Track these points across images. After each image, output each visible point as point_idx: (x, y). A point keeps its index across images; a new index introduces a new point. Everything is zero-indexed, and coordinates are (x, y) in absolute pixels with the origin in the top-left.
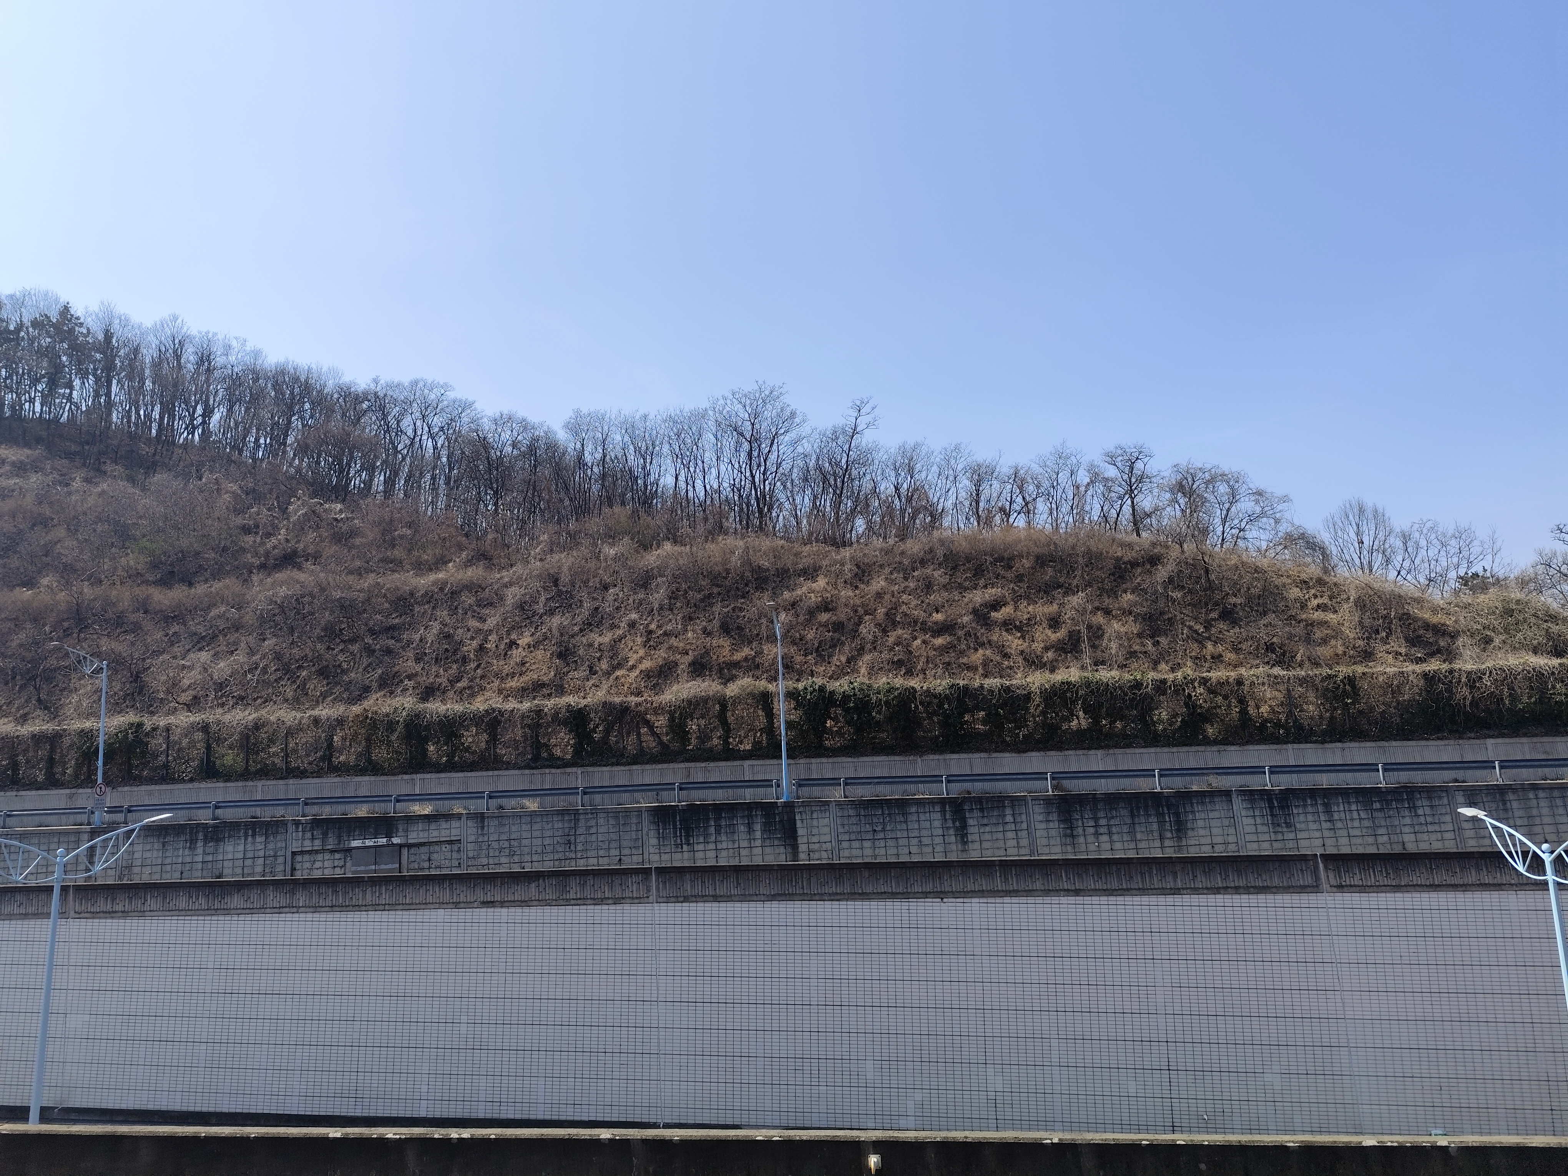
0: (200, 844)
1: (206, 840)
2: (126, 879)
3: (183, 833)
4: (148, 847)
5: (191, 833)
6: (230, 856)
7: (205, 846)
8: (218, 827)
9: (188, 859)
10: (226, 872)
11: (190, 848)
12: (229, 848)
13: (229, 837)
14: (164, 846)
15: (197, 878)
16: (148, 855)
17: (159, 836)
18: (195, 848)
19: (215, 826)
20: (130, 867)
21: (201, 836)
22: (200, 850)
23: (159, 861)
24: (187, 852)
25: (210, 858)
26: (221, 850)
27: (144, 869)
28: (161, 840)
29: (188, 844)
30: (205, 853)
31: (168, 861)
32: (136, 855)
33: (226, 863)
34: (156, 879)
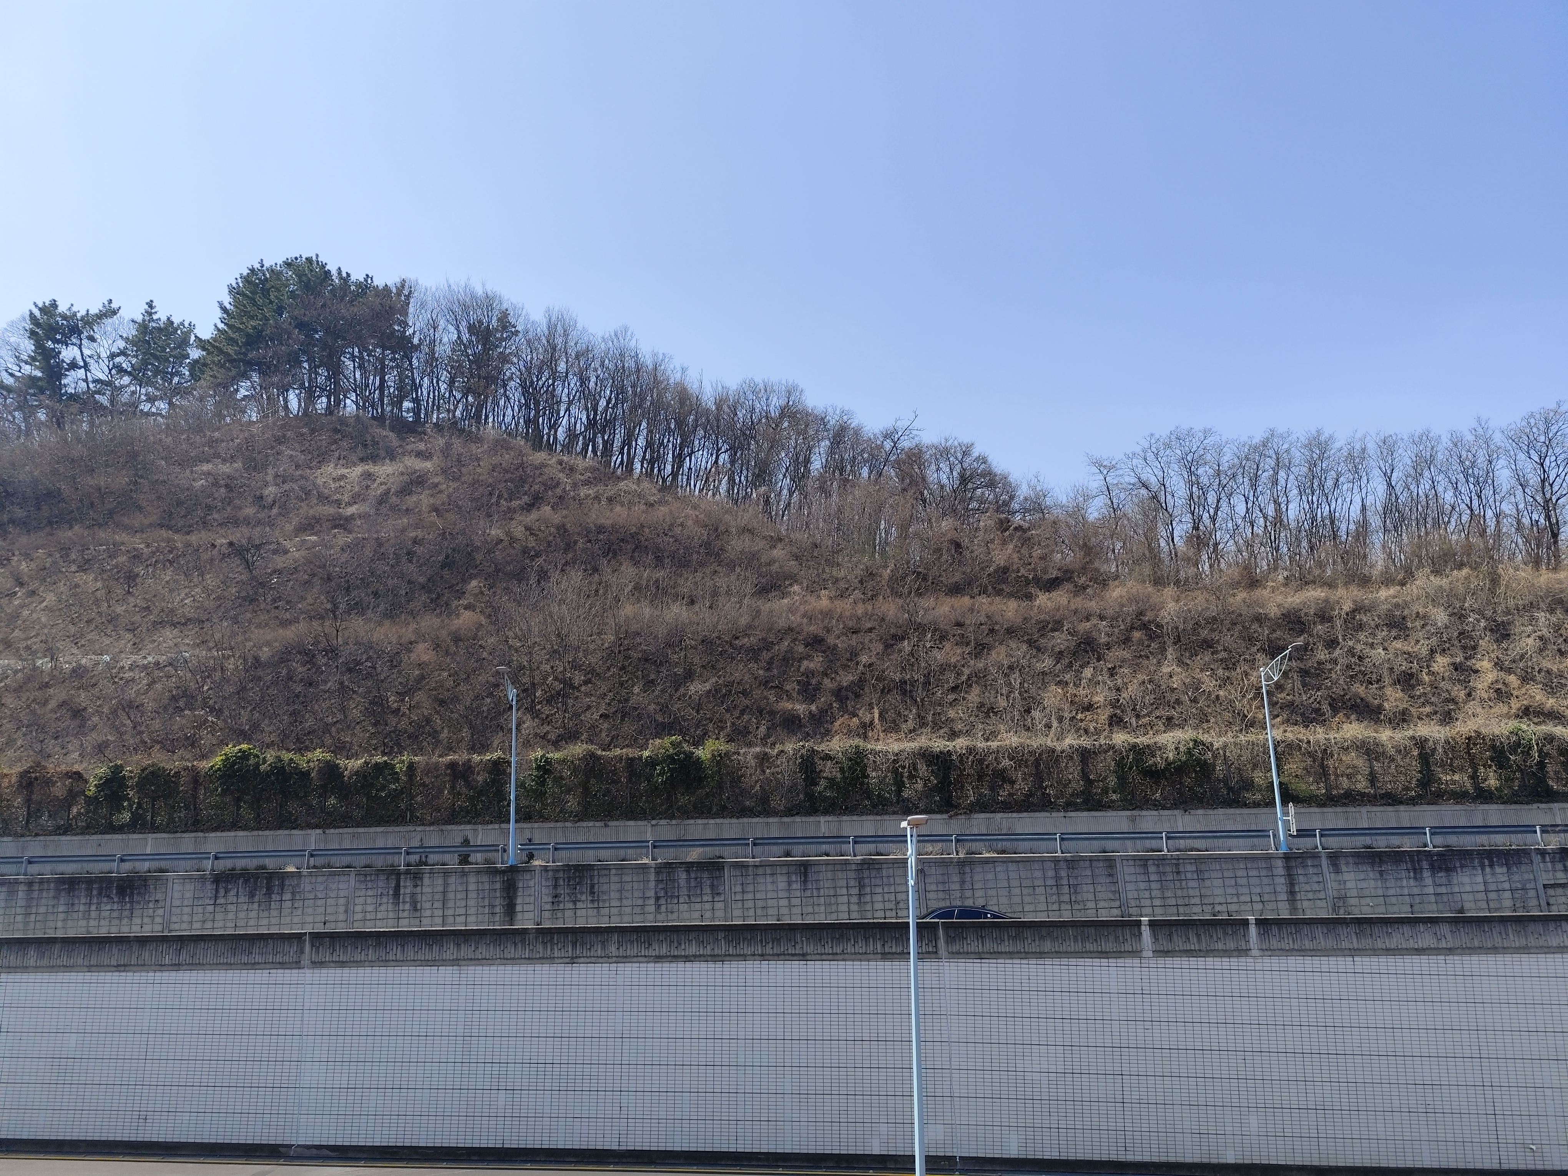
0: (1426, 874)
1: (1433, 869)
2: (1342, 911)
3: (1402, 862)
4: (1362, 876)
5: (1412, 861)
6: (1468, 889)
7: (1433, 875)
8: (1444, 855)
9: (1416, 891)
10: (1467, 906)
11: (1415, 878)
12: (1466, 880)
13: (1462, 867)
14: (1381, 875)
15: (1433, 912)
16: (1364, 885)
17: (1373, 864)
18: (1422, 879)
19: (1439, 854)
20: (1343, 898)
21: (1425, 864)
22: (1429, 881)
23: (1380, 892)
24: (1412, 882)
25: (1443, 890)
26: (1455, 882)
27: (1364, 901)
28: (1376, 868)
29: (1412, 874)
30: (1435, 885)
31: (1391, 892)
32: (1348, 885)
33: (1465, 896)
34: (1380, 912)
